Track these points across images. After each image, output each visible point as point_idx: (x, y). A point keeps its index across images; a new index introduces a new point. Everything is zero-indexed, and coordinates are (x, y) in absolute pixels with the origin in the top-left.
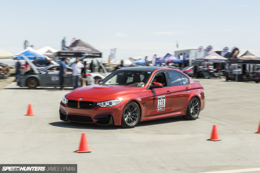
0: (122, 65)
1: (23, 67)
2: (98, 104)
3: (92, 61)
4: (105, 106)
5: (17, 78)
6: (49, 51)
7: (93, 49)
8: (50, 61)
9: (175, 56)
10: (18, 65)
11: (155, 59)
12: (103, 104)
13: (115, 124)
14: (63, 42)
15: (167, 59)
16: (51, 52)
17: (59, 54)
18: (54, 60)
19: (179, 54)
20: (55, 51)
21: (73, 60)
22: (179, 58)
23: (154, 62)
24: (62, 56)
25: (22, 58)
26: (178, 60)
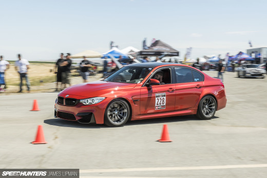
0: (198, 63)
1: (110, 65)
2: (81, 101)
3: (170, 59)
4: (87, 104)
5: (104, 75)
6: (132, 51)
7: (171, 49)
8: (133, 59)
9: (247, 54)
10: (106, 63)
11: (228, 57)
12: (86, 101)
13: (97, 123)
14: (144, 42)
15: (239, 57)
16: (133, 52)
17: (141, 53)
18: (137, 58)
19: (250, 52)
20: (137, 50)
21: (153, 58)
22: (251, 55)
23: (227, 60)
24: (143, 55)
25: (109, 57)
26: (250, 58)
